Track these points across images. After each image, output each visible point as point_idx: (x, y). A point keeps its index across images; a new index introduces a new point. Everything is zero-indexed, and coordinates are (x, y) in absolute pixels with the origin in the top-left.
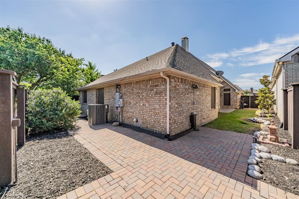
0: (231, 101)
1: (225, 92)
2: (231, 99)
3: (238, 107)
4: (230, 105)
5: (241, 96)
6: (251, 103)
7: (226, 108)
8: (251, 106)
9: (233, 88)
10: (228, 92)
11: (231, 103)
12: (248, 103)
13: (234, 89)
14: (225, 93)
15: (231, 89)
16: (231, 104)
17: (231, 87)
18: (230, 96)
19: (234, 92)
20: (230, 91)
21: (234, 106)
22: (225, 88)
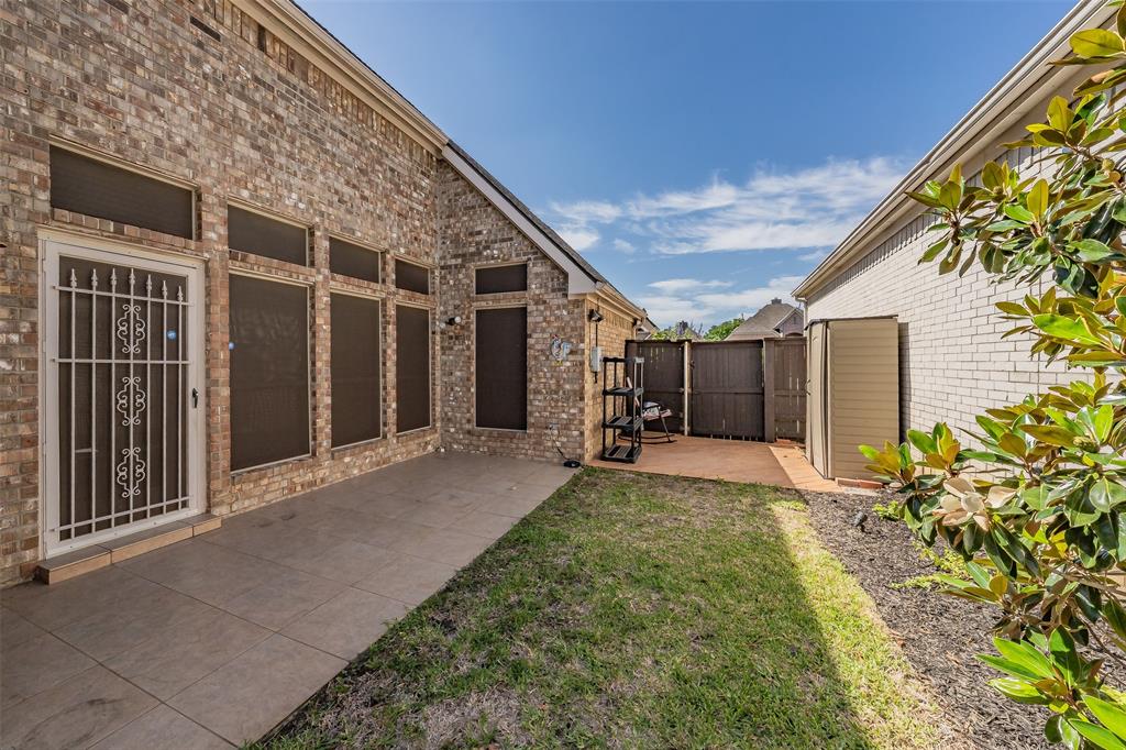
0: (531, 386)
1: (489, 302)
2: (531, 363)
3: (591, 447)
4: (524, 426)
5: (628, 342)
6: (691, 396)
7: (493, 453)
8: (691, 423)
9: (545, 257)
10: (507, 301)
11: (537, 405)
12: (671, 400)
13: (556, 266)
14: (483, 305)
15: (535, 269)
16: (531, 420)
17: (533, 244)
18: (525, 336)
19: (555, 300)
20: (524, 287)
21: (554, 438)
22: (483, 264)
